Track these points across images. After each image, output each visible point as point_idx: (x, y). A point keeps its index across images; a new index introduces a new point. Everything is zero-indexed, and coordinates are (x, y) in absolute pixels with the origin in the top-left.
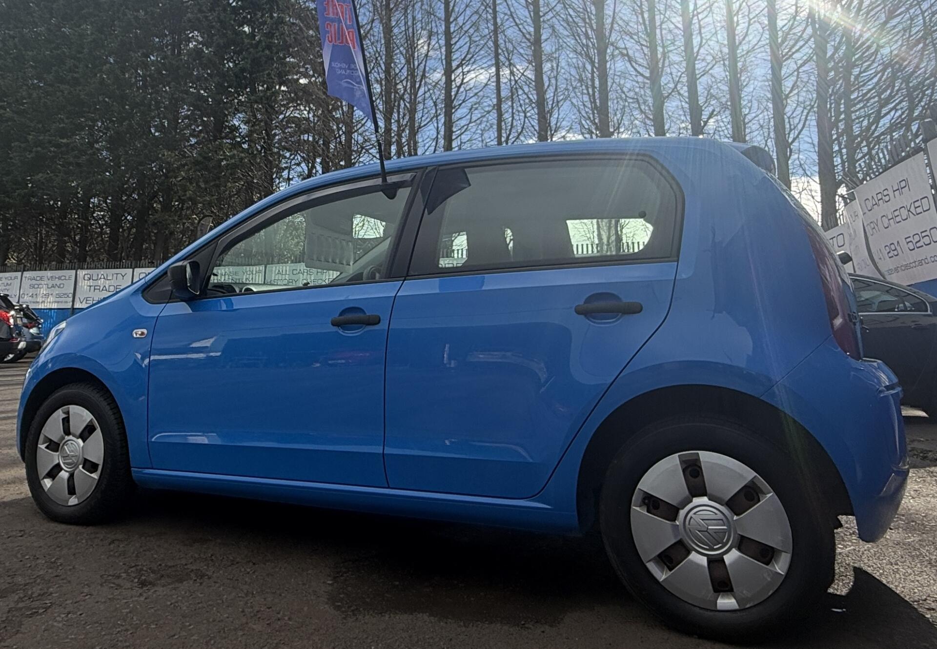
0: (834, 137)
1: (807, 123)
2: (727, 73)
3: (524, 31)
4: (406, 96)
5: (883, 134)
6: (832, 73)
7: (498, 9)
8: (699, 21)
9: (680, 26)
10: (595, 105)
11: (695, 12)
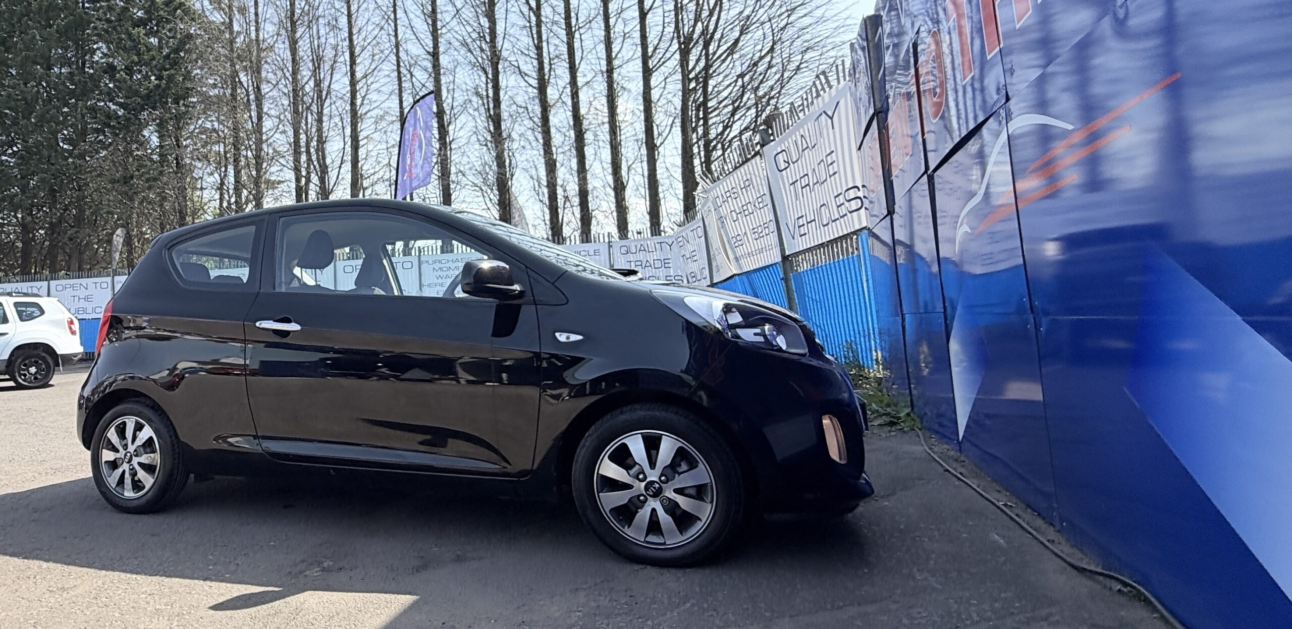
0: (695, 140)
1: (674, 129)
2: (606, 85)
3: (424, 44)
4: (314, 108)
5: (735, 137)
6: (693, 85)
7: (398, 22)
8: (581, 35)
9: (565, 40)
10: (490, 114)
11: (577, 27)
